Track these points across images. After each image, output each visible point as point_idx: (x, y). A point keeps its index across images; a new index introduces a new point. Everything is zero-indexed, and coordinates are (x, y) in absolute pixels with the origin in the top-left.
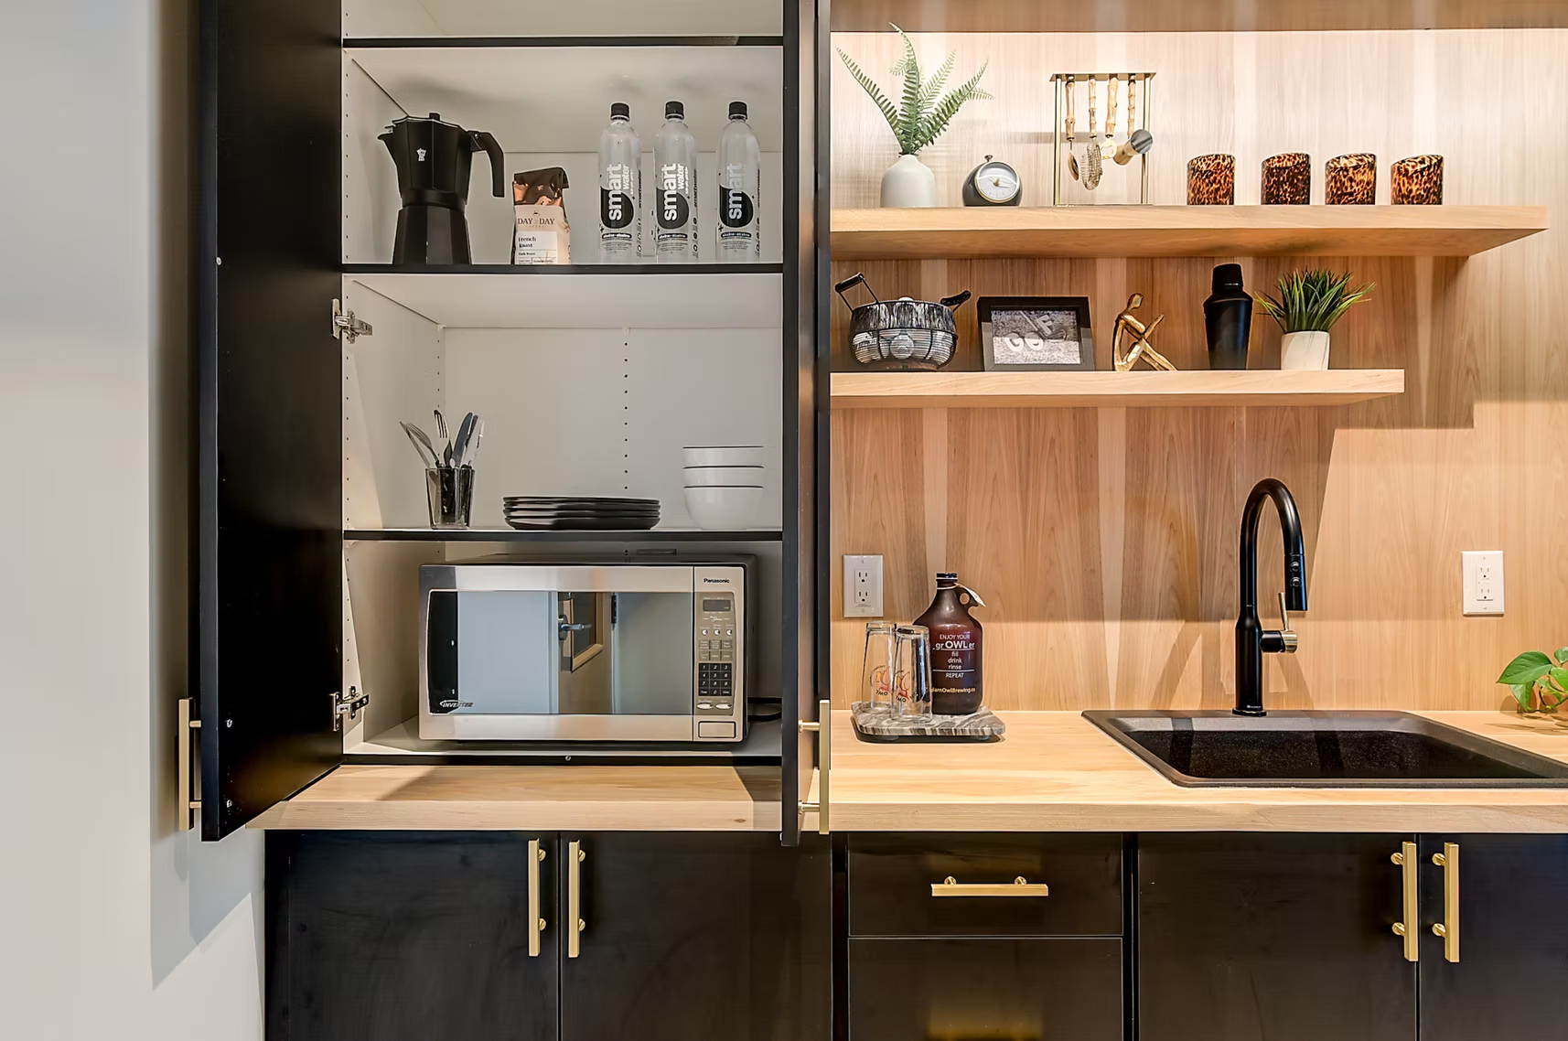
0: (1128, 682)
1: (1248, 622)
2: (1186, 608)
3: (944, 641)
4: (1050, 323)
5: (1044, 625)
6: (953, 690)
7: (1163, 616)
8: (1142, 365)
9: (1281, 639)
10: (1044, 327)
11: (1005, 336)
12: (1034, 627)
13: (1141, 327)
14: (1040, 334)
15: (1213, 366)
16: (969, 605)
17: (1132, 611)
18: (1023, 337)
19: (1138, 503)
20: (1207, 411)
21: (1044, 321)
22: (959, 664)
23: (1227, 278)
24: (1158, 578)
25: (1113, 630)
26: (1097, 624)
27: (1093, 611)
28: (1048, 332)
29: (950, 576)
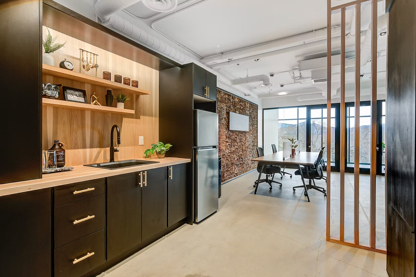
0: (90, 159)
1: (112, 147)
2: (101, 145)
3: (58, 153)
4: (78, 94)
5: (74, 150)
6: (60, 163)
7: (97, 147)
8: (95, 104)
9: (117, 150)
10: (77, 94)
11: (69, 94)
12: (73, 151)
13: (96, 97)
14: (76, 95)
15: (107, 106)
16: (61, 146)
17: (92, 147)
18: (73, 95)
19: (93, 128)
20: (104, 113)
21: (77, 93)
22: (61, 157)
23: (109, 92)
24: (96, 141)
25: (88, 150)
26: (85, 150)
27: (84, 147)
28: (78, 95)
29: (57, 140)
